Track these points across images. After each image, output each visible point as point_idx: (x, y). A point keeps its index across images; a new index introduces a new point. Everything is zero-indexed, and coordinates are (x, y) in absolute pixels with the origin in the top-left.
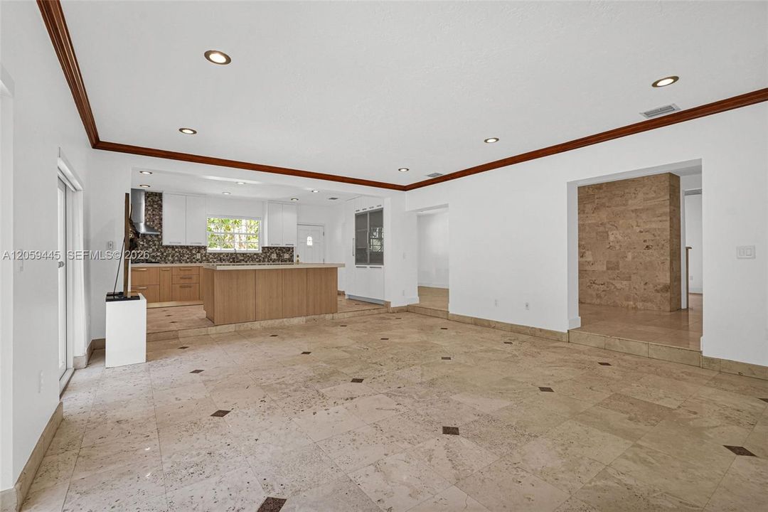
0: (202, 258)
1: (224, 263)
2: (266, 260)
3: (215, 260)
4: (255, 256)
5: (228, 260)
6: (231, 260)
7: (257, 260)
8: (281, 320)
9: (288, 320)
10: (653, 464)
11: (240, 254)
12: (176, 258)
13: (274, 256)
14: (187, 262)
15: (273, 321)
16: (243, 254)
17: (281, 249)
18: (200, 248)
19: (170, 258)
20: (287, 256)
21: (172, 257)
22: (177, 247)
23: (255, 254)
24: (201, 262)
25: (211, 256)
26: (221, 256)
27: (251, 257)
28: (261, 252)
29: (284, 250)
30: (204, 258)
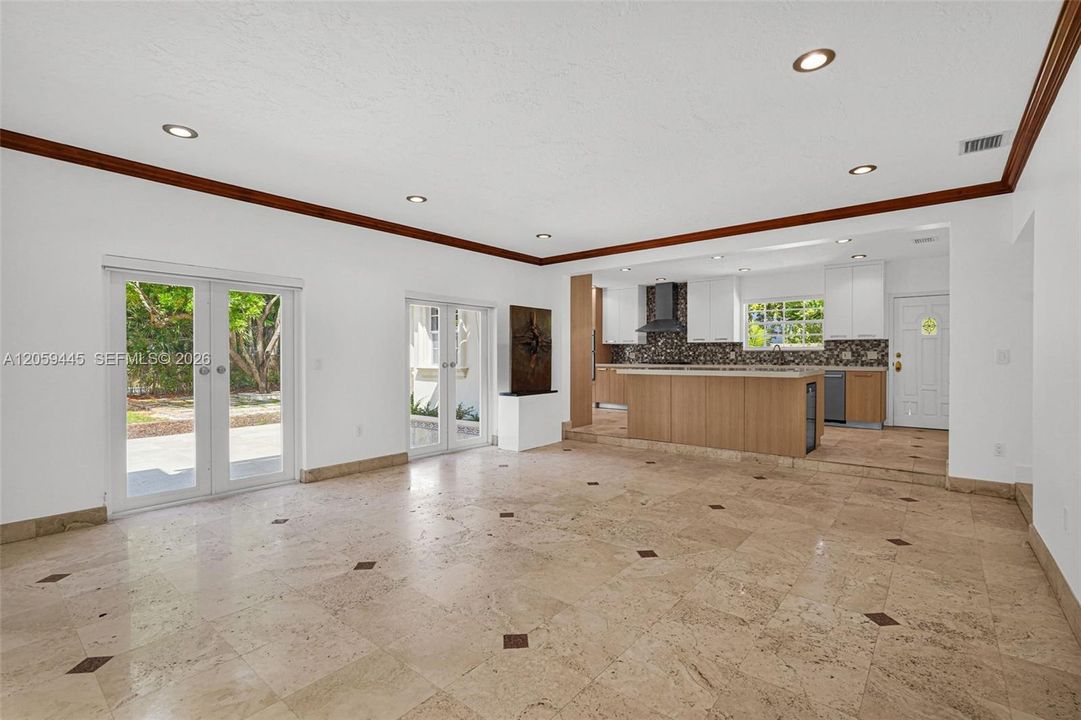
0: (736, 358)
1: (765, 366)
2: (833, 361)
3: (753, 361)
4: (813, 356)
5: (771, 361)
6: (775, 361)
7: (816, 361)
8: (703, 449)
9: (715, 451)
10: (219, 699)
11: (788, 352)
12: (708, 358)
13: (847, 355)
14: (719, 363)
15: (693, 448)
16: (794, 352)
17: (861, 343)
18: (734, 345)
19: (702, 358)
20: (872, 355)
21: (705, 356)
22: (709, 344)
23: (812, 352)
24: (735, 364)
25: (748, 356)
26: (762, 356)
27: (805, 357)
28: (823, 349)
29: (868, 345)
30: (740, 358)
